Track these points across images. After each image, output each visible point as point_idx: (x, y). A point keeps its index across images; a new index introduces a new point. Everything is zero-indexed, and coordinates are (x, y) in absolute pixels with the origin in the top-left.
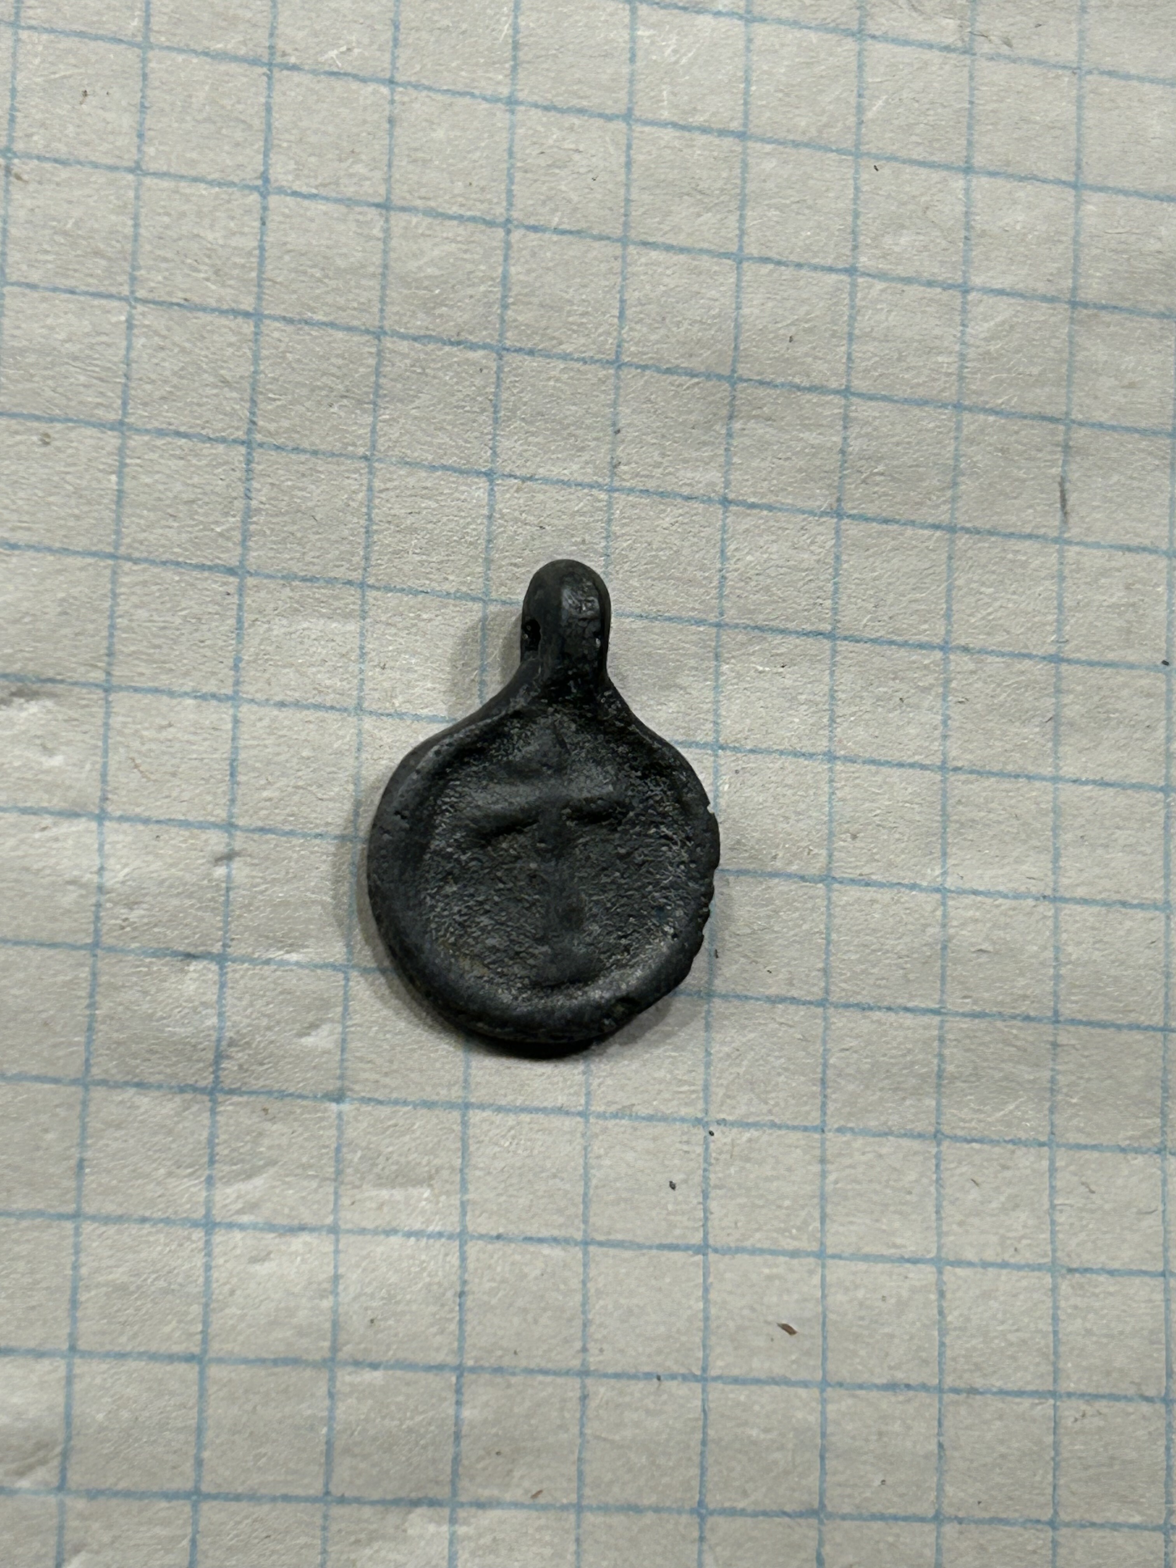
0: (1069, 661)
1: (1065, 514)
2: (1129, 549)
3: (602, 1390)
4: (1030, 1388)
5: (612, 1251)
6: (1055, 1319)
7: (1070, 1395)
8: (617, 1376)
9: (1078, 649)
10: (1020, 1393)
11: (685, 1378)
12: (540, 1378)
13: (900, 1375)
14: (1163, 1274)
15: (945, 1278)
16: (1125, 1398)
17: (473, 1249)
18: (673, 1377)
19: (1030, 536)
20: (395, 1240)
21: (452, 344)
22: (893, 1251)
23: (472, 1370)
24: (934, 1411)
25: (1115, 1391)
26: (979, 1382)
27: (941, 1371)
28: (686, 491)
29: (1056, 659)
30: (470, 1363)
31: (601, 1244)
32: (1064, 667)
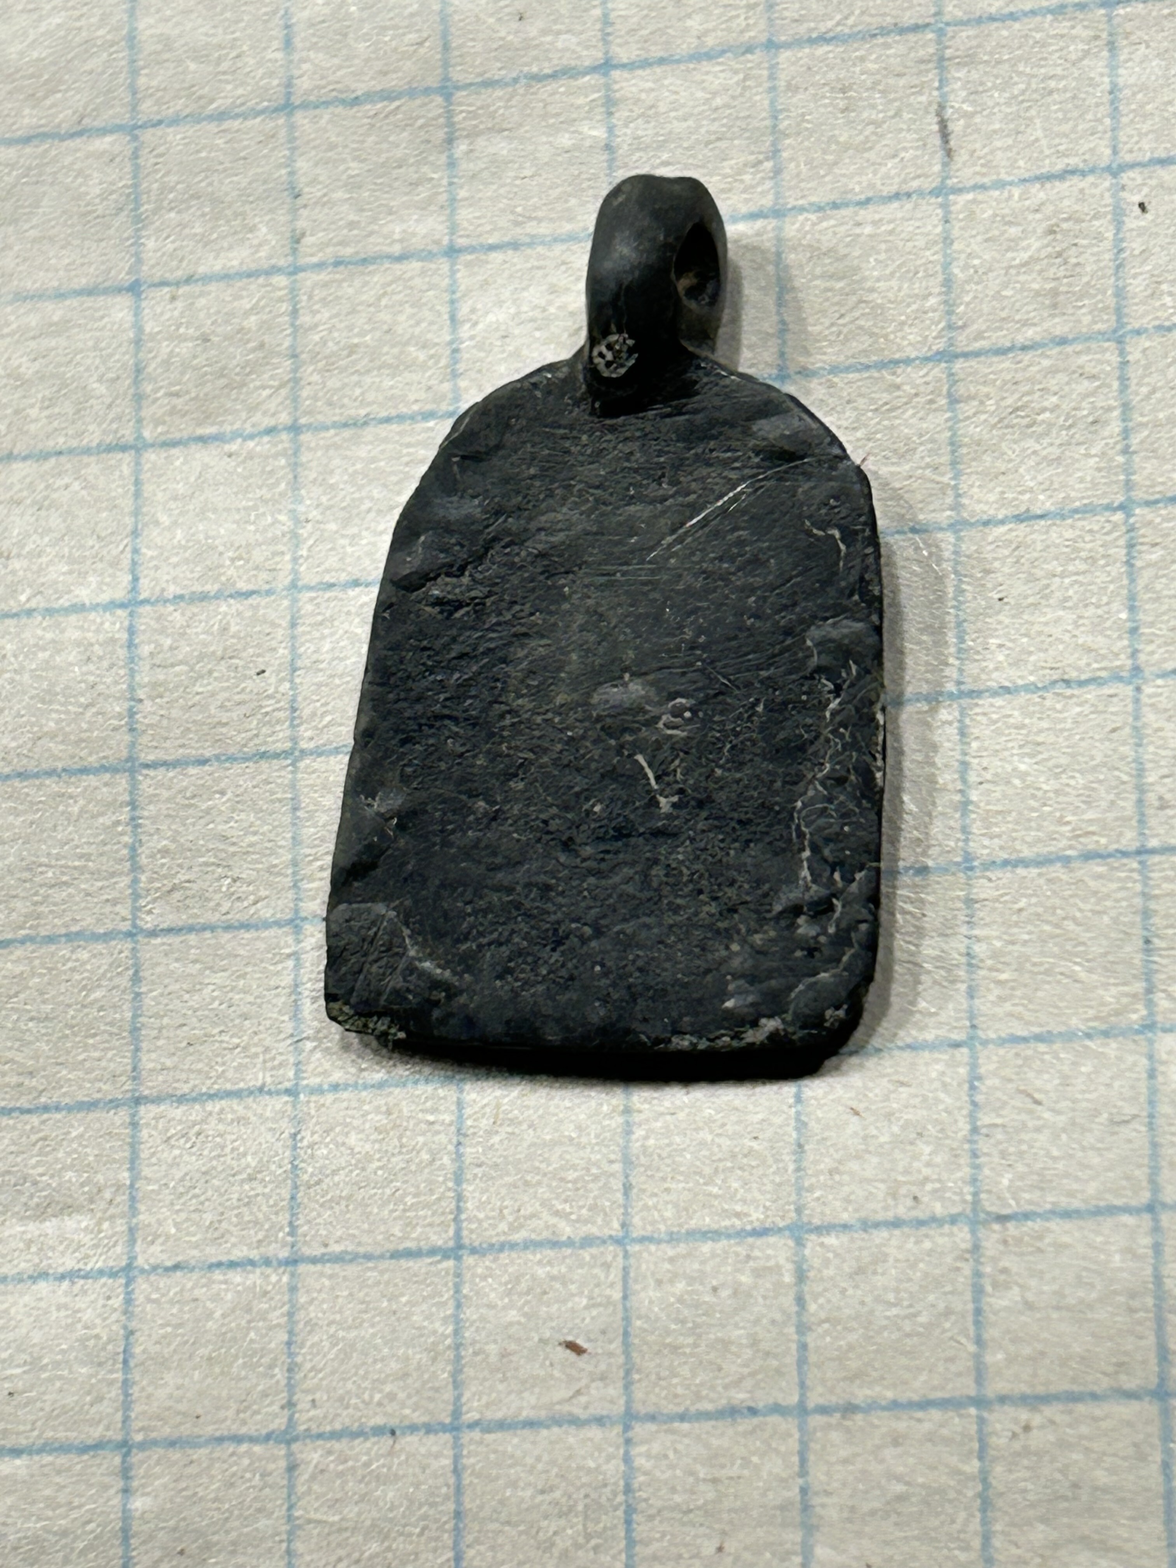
0: (966, 355)
1: (949, 153)
2: (1049, 177)
3: (316, 1457)
4: (939, 1395)
5: (328, 1269)
6: (978, 1292)
7: (1003, 1399)
8: (335, 1435)
9: (979, 336)
10: (925, 1404)
11: (429, 1429)
12: (231, 1448)
13: (740, 1396)
14: (1150, 1208)
15: (807, 1252)
16: (1094, 1396)
17: (142, 1287)
18: (413, 1428)
19: (897, 196)
20: (43, 1287)
21: (72, 136)
22: (727, 1223)
23: (143, 1446)
24: (793, 1444)
25: (1076, 1388)
26: (861, 1394)
27: (802, 1385)
28: (397, 249)
29: (947, 356)
30: (139, 1437)
31: (314, 1260)
32: (959, 365)
